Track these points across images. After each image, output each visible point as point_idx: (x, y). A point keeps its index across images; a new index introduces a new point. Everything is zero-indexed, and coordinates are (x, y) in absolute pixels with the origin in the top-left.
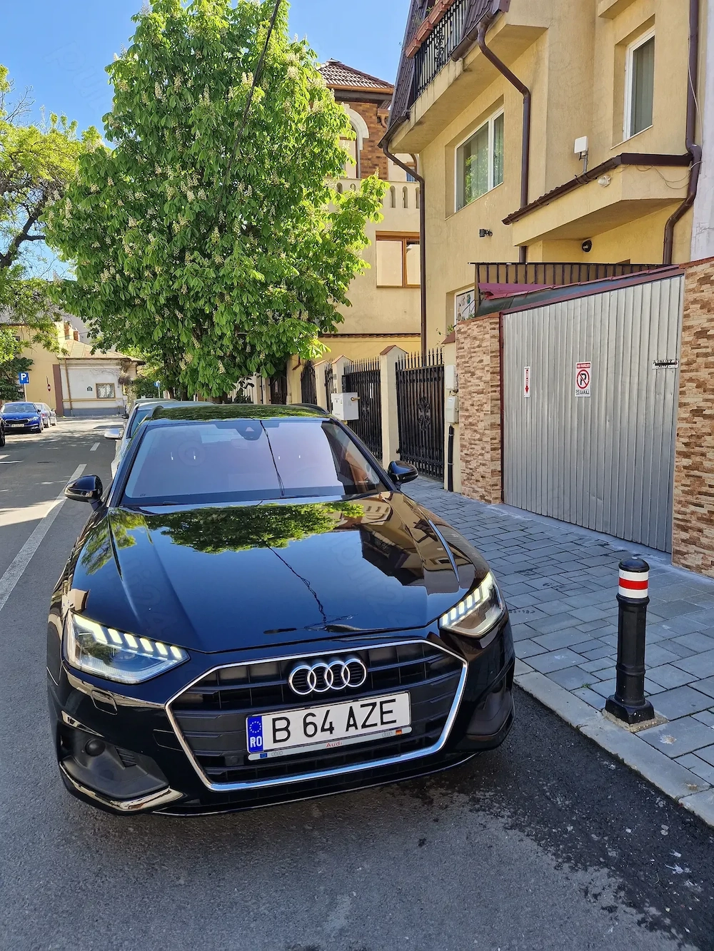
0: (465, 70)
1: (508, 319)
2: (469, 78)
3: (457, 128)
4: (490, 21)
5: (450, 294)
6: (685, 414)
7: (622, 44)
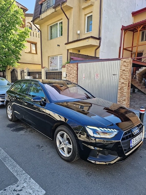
0: (55, 11)
1: (79, 65)
2: (56, 13)
3: (51, 22)
4: (63, 3)
5: (49, 57)
6: (120, 83)
7: (85, 15)
